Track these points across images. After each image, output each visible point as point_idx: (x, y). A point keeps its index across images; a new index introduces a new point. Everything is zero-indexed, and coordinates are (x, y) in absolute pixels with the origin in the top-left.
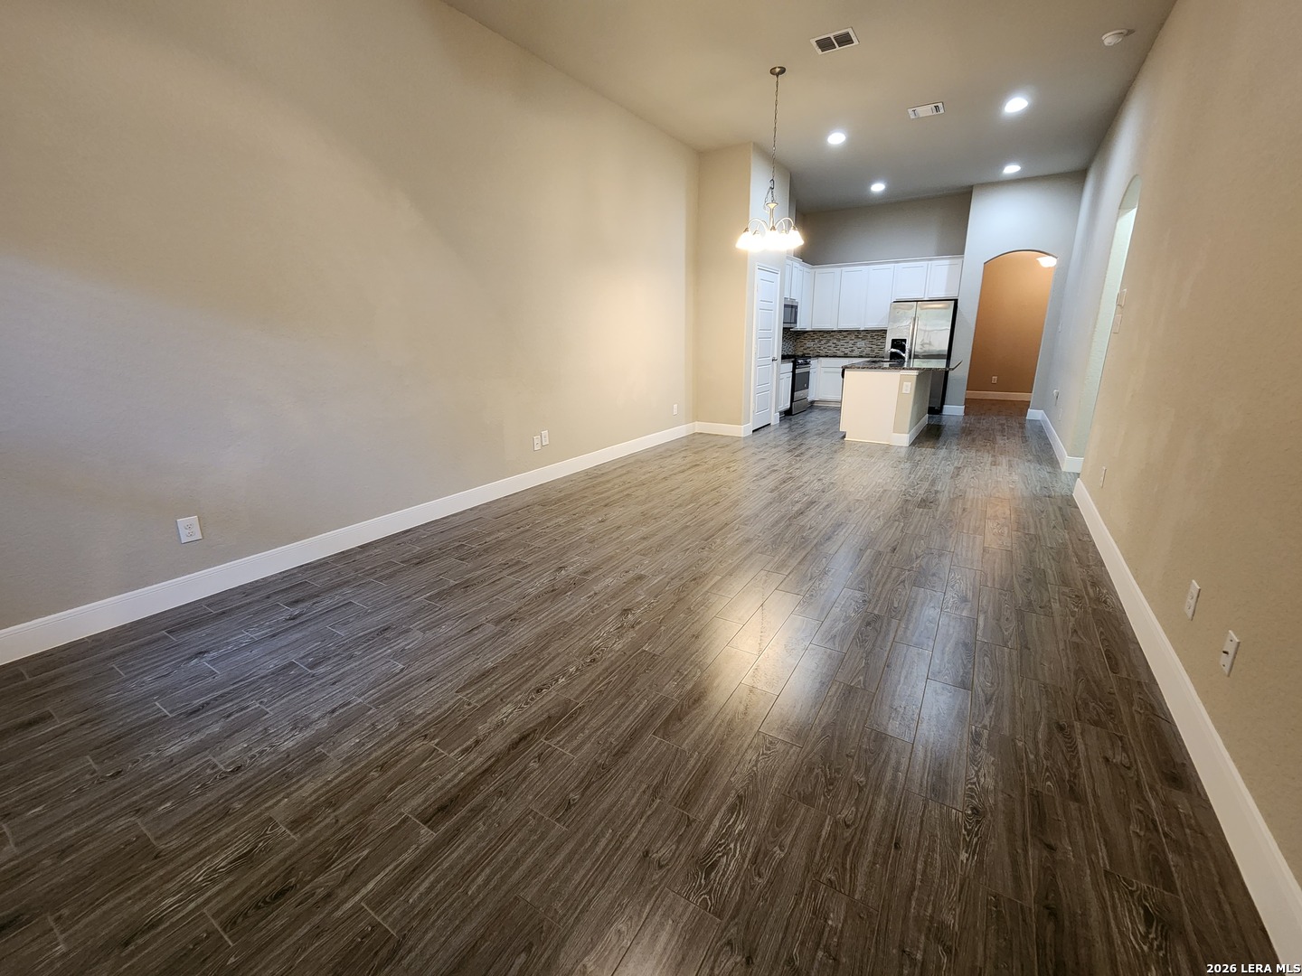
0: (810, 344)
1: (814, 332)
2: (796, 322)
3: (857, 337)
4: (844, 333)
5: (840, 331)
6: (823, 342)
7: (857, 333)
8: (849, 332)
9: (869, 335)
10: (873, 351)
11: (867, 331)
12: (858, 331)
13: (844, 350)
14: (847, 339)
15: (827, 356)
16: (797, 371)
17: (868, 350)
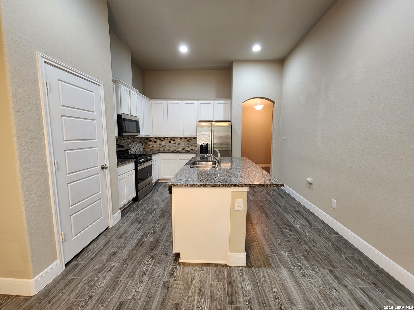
0: (153, 144)
1: (156, 138)
2: (138, 131)
3: (180, 141)
4: (173, 139)
5: (170, 138)
6: (161, 143)
7: (180, 139)
8: (175, 138)
9: (186, 140)
10: (189, 148)
11: (185, 138)
12: (181, 138)
13: (173, 148)
14: (175, 142)
15: (163, 153)
16: (139, 168)
17: (186, 148)
